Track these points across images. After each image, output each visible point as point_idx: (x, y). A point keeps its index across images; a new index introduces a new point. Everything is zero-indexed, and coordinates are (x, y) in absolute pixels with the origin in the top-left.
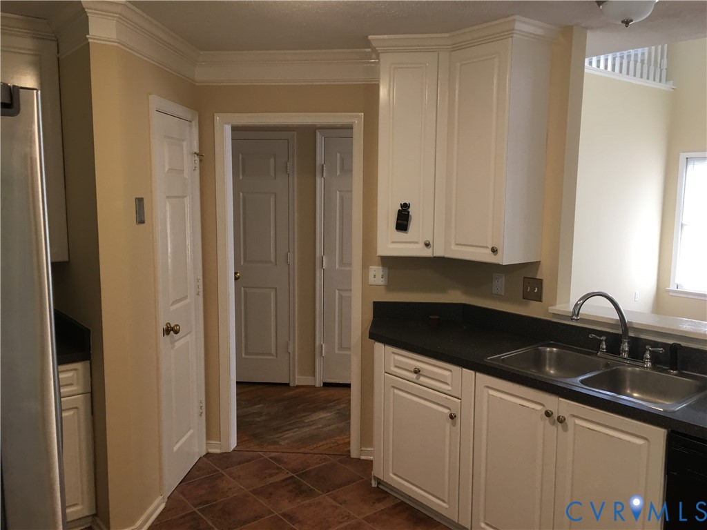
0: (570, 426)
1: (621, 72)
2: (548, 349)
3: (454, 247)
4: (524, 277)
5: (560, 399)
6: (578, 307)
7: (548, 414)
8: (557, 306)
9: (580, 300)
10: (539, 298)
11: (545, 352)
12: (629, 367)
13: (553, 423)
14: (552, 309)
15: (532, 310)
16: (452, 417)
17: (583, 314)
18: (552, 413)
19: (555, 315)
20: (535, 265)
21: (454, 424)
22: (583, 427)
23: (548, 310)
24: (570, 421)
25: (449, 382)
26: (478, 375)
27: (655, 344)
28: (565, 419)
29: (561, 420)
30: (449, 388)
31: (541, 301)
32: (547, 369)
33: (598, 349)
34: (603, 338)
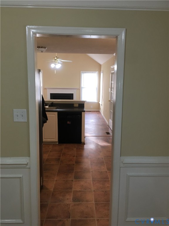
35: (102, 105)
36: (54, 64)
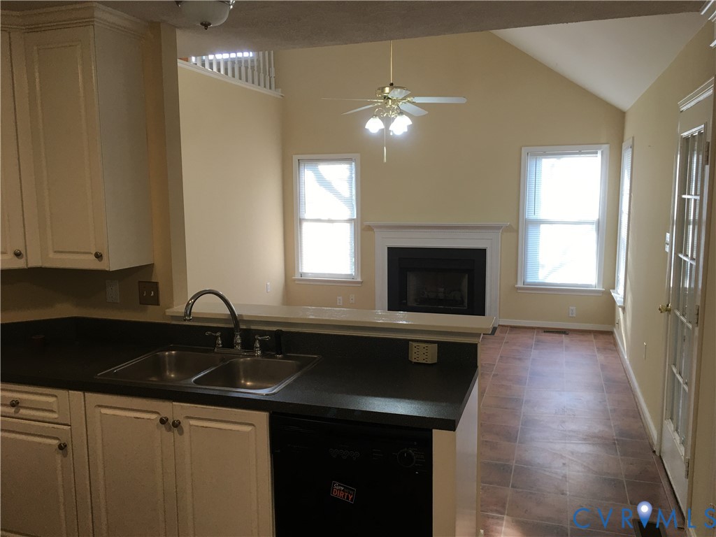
0: (186, 428)
1: (234, 76)
2: (167, 353)
3: (51, 255)
4: (139, 282)
5: (174, 403)
6: (189, 306)
7: (163, 421)
8: (175, 308)
9: (191, 300)
10: (156, 301)
11: (164, 356)
12: (242, 358)
13: (169, 430)
14: (169, 312)
15: (150, 315)
16: (62, 447)
17: (195, 313)
18: (167, 419)
19: (173, 317)
20: (149, 268)
21: (65, 455)
22: (197, 426)
23: (165, 312)
24: (185, 424)
25: (55, 408)
26: (88, 395)
27: (263, 333)
28: (180, 423)
29: (177, 425)
30: (55, 416)
31: (158, 305)
32: (168, 373)
33: (215, 345)
34: (218, 334)
35: (624, 309)
36: (382, 119)
